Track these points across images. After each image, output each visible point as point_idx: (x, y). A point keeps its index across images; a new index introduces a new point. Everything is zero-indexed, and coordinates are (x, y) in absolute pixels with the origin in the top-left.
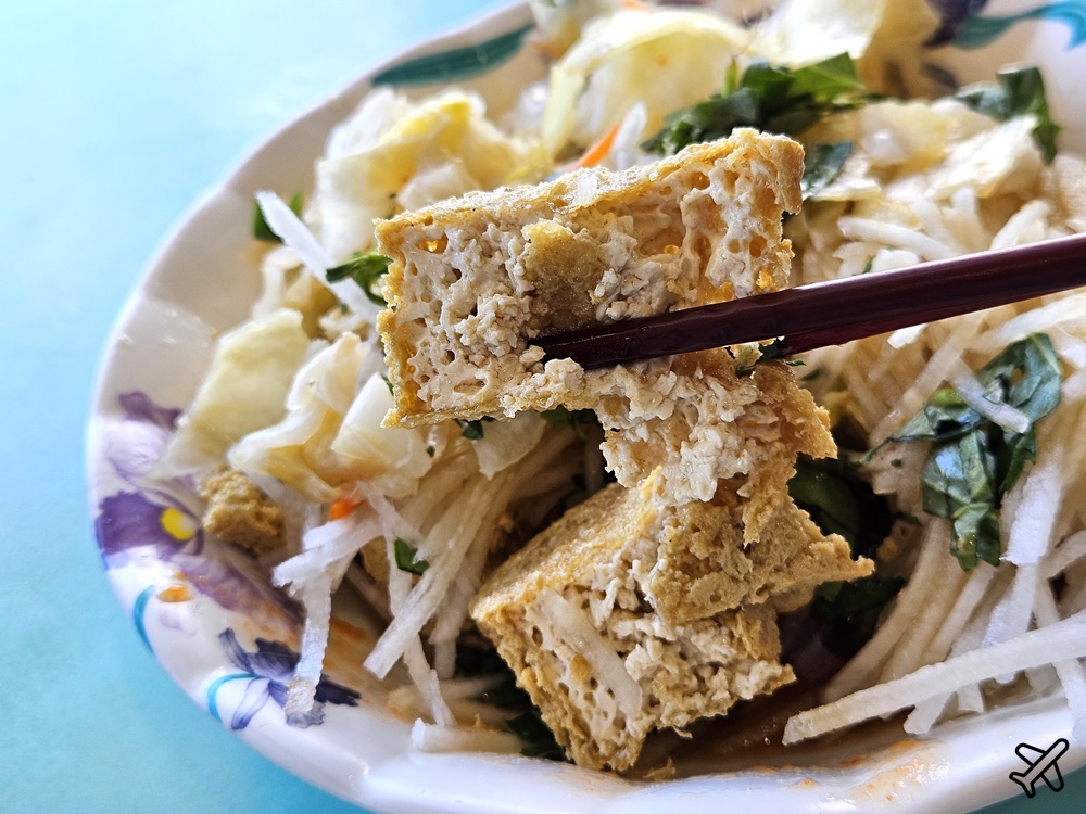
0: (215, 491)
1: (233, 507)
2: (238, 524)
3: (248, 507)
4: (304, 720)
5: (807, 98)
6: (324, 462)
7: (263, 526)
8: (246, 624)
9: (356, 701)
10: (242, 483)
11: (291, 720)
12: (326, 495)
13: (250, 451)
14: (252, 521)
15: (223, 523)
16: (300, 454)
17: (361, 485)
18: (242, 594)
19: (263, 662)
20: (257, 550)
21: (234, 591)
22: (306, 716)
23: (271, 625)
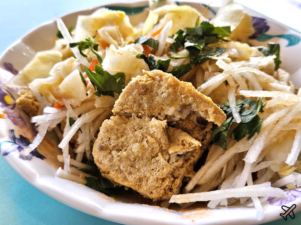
0: (23, 94)
1: (26, 99)
2: (26, 104)
3: (30, 100)
4: (25, 158)
5: (216, 35)
6: (56, 92)
7: (34, 107)
8: (19, 130)
9: (44, 159)
10: (31, 94)
11: (21, 157)
12: (54, 101)
13: (36, 84)
14: (31, 104)
15: (21, 103)
16: (50, 88)
17: (64, 100)
18: (21, 123)
19: (20, 141)
20: (30, 114)
21: (19, 121)
22: (26, 157)
23: (26, 133)
